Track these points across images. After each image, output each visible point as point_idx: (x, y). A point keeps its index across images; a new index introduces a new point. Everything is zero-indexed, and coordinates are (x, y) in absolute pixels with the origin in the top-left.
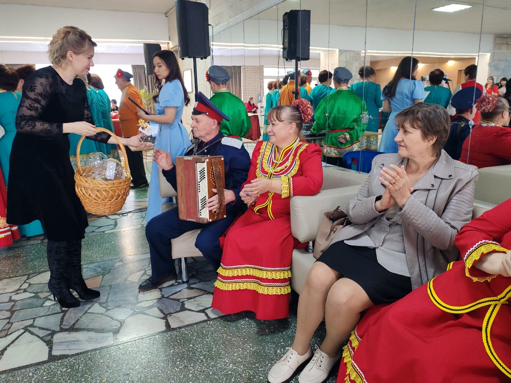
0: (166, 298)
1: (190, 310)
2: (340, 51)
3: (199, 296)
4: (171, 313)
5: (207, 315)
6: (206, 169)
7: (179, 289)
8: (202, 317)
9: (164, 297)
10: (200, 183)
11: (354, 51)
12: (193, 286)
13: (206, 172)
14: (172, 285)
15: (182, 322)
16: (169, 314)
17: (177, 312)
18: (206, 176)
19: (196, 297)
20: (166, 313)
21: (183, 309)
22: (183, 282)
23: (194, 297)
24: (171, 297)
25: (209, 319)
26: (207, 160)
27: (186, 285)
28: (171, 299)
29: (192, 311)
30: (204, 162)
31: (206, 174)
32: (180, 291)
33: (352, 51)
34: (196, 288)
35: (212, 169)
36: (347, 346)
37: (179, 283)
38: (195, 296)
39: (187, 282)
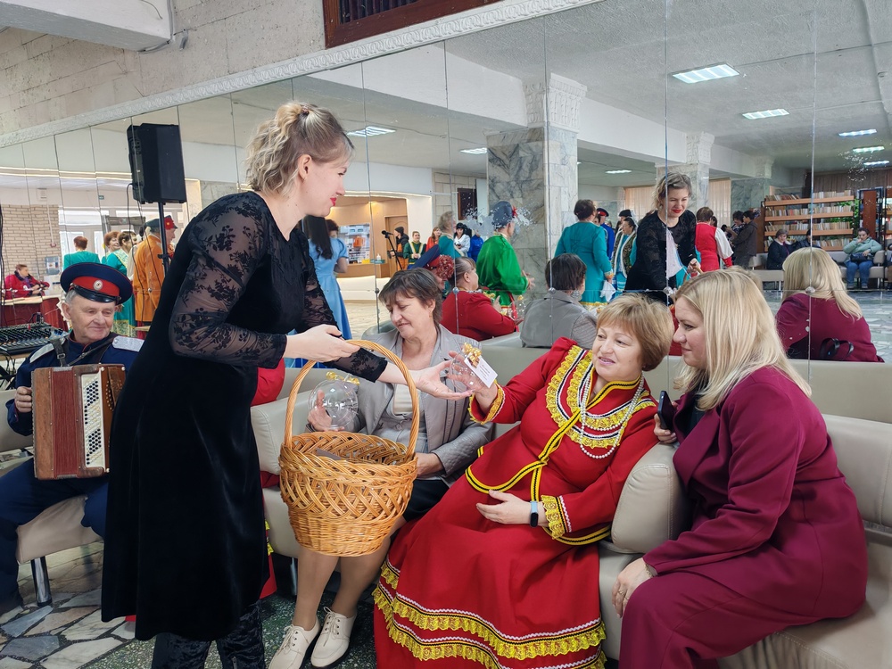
0: (18, 637)
1: (80, 641)
2: (202, 183)
3: (86, 616)
4: (46, 656)
5: (117, 638)
6: (100, 384)
7: (38, 618)
8: (110, 643)
9: (14, 638)
10: (88, 409)
11: (224, 183)
12: (65, 605)
13: (100, 388)
14: (19, 616)
15: (76, 661)
16: (41, 659)
17: (56, 651)
18: (100, 396)
19: (82, 618)
20: (34, 658)
21: (65, 643)
22: (41, 605)
23: (77, 621)
24: (30, 633)
25: (125, 642)
26: (102, 369)
27: (48, 609)
28: (30, 636)
29: (86, 640)
30: (97, 372)
31: (100, 392)
32: (42, 620)
33: (220, 183)
34: (74, 607)
35: (109, 384)
36: (378, 588)
37: (33, 610)
38: (77, 618)
39: (49, 602)
